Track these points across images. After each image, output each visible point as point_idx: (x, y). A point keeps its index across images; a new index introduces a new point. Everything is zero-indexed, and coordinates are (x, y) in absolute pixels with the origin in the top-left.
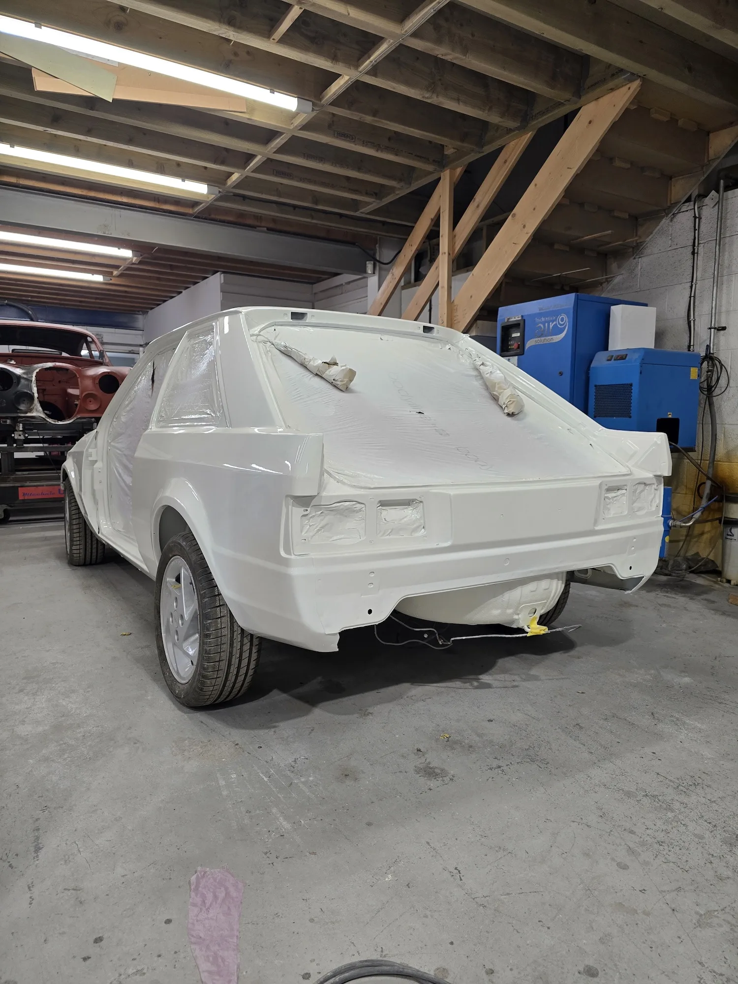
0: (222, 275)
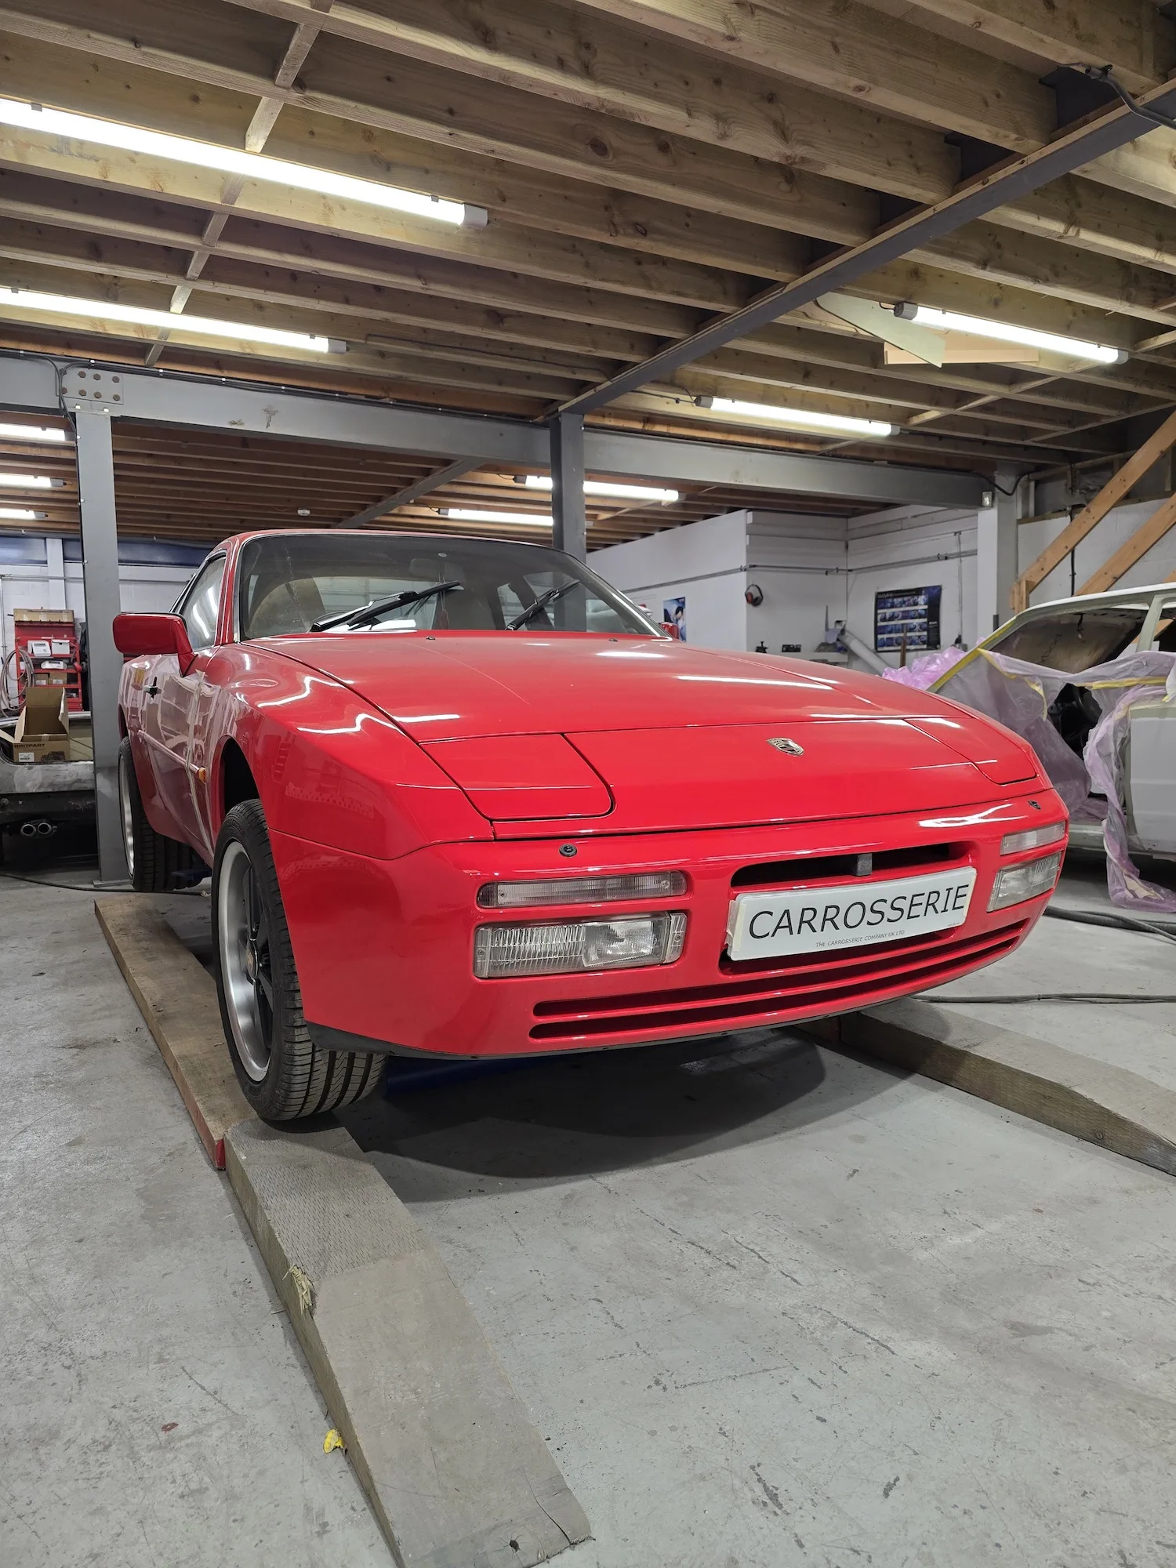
0: (750, 514)
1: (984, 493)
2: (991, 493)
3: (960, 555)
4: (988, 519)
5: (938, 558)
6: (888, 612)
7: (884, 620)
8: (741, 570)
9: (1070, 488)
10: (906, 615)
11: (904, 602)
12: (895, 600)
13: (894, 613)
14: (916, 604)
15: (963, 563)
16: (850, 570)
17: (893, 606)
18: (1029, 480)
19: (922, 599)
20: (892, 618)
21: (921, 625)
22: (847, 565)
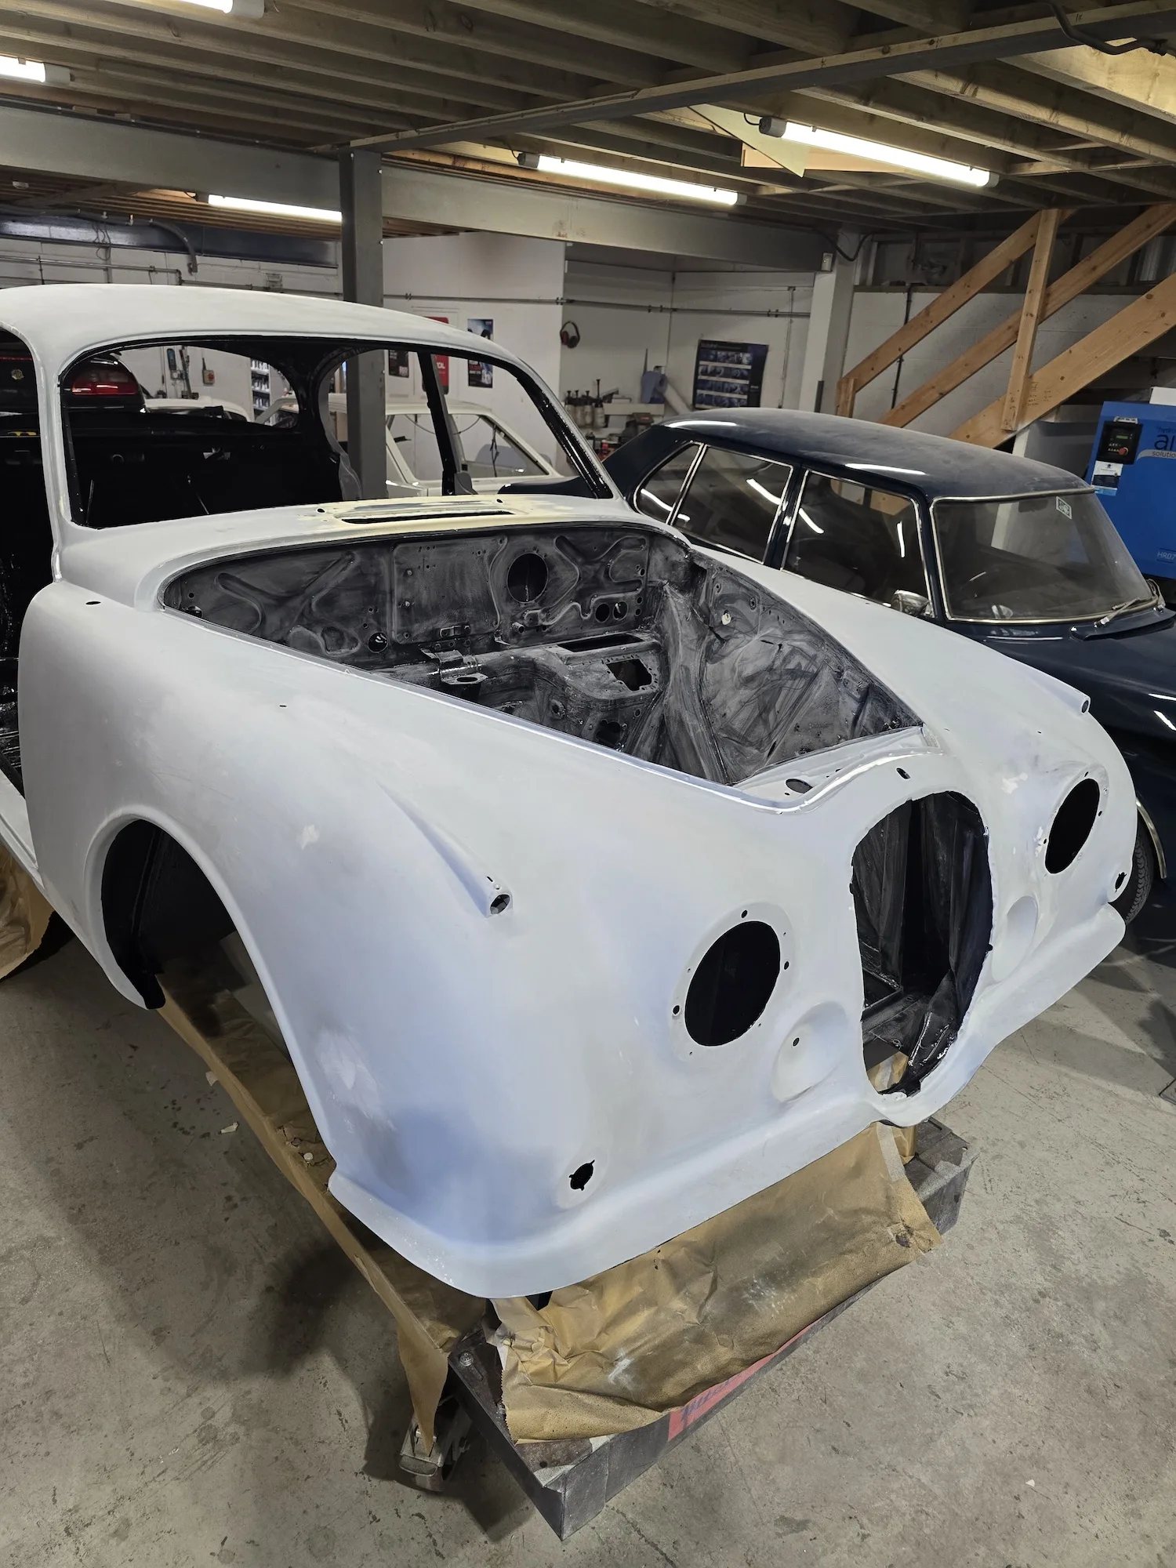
1: (825, 254)
2: (832, 255)
3: (791, 315)
4: (826, 283)
5: (769, 314)
6: (711, 365)
7: (705, 373)
8: (557, 302)
9: (912, 261)
10: (729, 373)
11: (728, 357)
12: (719, 353)
13: (716, 367)
14: (740, 362)
15: (793, 324)
16: (675, 310)
17: (716, 359)
18: (872, 240)
19: (746, 357)
20: (714, 373)
21: (742, 386)
22: (672, 302)
